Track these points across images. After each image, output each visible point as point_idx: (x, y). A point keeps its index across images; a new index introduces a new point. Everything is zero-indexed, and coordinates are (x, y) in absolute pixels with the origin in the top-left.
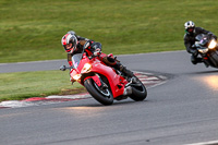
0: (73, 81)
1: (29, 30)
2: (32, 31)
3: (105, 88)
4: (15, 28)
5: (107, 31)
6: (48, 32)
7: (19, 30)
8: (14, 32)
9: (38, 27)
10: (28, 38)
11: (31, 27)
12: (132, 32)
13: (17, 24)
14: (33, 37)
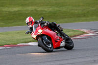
1: (41, 10)
2: (43, 11)
4: (35, 9)
5: (77, 11)
6: (50, 12)
7: (37, 11)
8: (35, 11)
9: (46, 9)
12: (88, 12)
13: (36, 8)
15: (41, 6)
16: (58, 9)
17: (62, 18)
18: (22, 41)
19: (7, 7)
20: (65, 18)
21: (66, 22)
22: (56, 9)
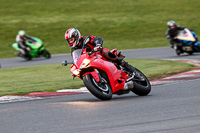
0: (75, 76)
1: (106, 22)
2: (109, 23)
3: (103, 84)
4: (94, 20)
6: (123, 24)
7: (97, 22)
8: (93, 24)
9: (115, 19)
10: (105, 29)
11: (108, 19)
14: (109, 29)
15: (105, 12)
16: (140, 19)
17: (149, 37)
18: (66, 84)
19: (35, 14)
20: (155, 36)
21: (156, 45)
22: (136, 18)
